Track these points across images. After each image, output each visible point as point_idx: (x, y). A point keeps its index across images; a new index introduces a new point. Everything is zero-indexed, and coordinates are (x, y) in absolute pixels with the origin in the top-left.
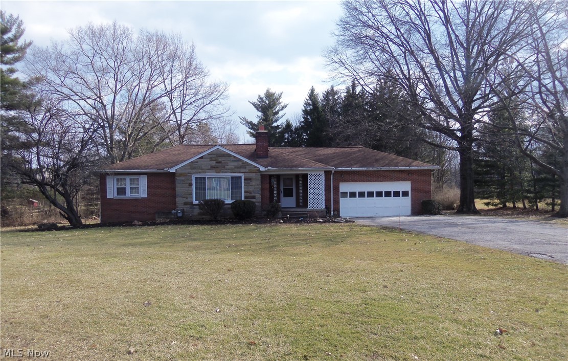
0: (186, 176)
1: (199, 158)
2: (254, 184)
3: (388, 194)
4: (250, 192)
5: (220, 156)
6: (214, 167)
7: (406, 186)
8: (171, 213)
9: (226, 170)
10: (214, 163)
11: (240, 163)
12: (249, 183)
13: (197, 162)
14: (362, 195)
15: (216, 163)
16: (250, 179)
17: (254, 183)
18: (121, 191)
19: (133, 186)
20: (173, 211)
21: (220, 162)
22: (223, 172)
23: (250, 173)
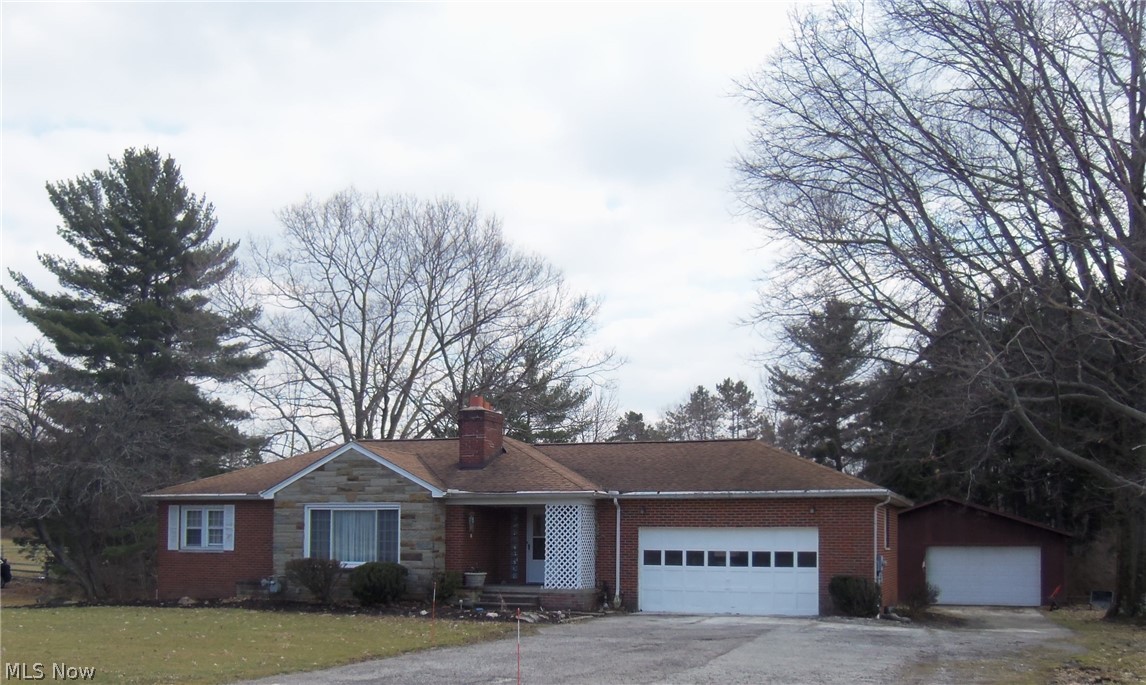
0: (293, 507)
1: (318, 469)
2: (420, 527)
3: (762, 559)
4: (412, 546)
5: (356, 466)
6: (343, 490)
7: (806, 540)
8: (260, 584)
9: (366, 497)
10: (343, 480)
11: (394, 480)
12: (410, 525)
13: (313, 478)
14: (695, 558)
15: (349, 480)
16: (413, 517)
17: (419, 525)
18: (194, 537)
19: (212, 528)
20: (264, 581)
21: (355, 479)
22: (360, 500)
23: (411, 502)
